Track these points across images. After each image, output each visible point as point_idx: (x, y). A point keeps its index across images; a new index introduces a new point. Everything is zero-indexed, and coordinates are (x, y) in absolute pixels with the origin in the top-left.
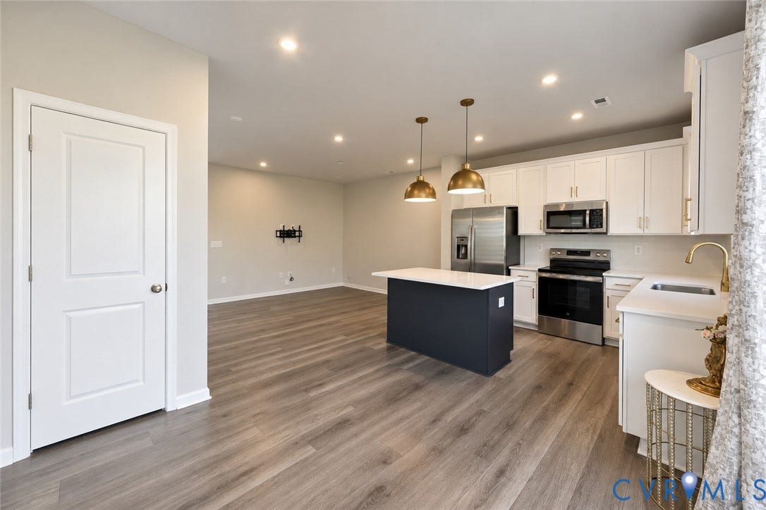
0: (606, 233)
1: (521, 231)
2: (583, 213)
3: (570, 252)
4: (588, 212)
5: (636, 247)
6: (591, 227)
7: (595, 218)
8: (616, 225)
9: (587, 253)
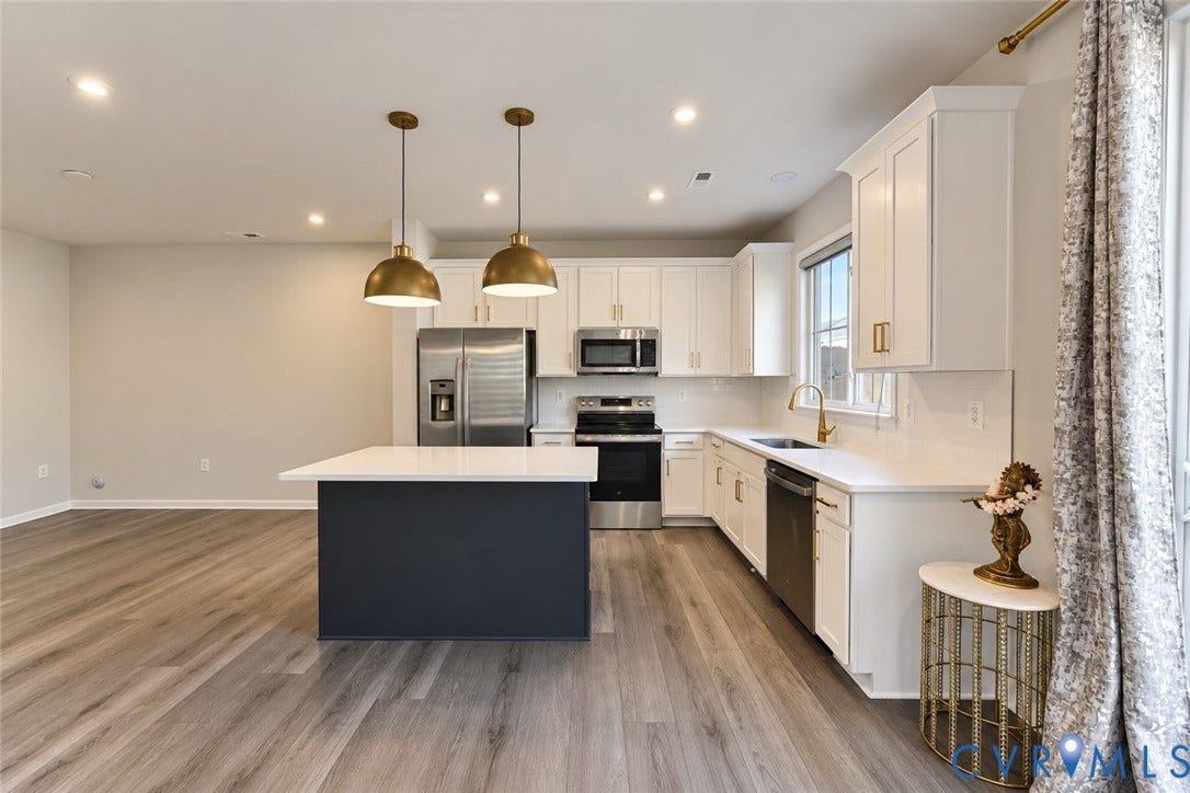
0: (656, 374)
1: (541, 371)
2: (632, 343)
3: (606, 401)
4: (638, 344)
5: (680, 391)
6: (642, 365)
7: (646, 351)
8: (671, 361)
9: (627, 402)
